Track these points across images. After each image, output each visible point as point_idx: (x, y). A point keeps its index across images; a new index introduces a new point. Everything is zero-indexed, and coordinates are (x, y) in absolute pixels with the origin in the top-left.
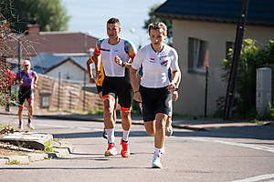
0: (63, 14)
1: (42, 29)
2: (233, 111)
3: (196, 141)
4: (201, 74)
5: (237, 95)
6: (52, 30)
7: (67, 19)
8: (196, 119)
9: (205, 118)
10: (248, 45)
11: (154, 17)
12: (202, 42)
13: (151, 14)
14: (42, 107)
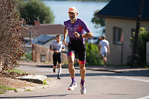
0: (52, 15)
5: (137, 55)
6: (46, 23)
7: (54, 17)
8: (117, 67)
10: (142, 30)
12: (120, 29)
14: (41, 61)
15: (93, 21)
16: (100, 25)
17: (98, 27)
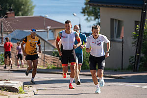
1: (16, 14)
2: (140, 66)
3: (116, 85)
4: (119, 42)
5: (142, 55)
6: (22, 15)
7: (32, 8)
8: (116, 71)
9: (122, 70)
11: (88, 6)
12: (119, 21)
13: (86, 4)
15: (84, 12)
16: (93, 18)
17: (91, 20)
